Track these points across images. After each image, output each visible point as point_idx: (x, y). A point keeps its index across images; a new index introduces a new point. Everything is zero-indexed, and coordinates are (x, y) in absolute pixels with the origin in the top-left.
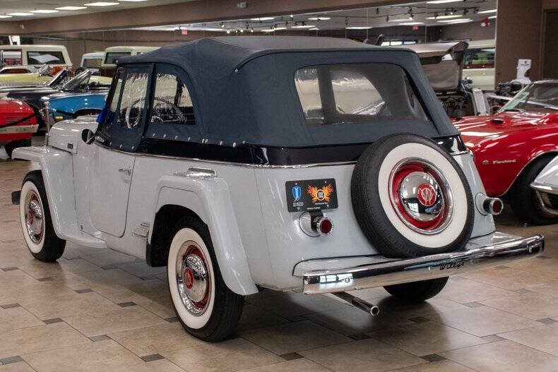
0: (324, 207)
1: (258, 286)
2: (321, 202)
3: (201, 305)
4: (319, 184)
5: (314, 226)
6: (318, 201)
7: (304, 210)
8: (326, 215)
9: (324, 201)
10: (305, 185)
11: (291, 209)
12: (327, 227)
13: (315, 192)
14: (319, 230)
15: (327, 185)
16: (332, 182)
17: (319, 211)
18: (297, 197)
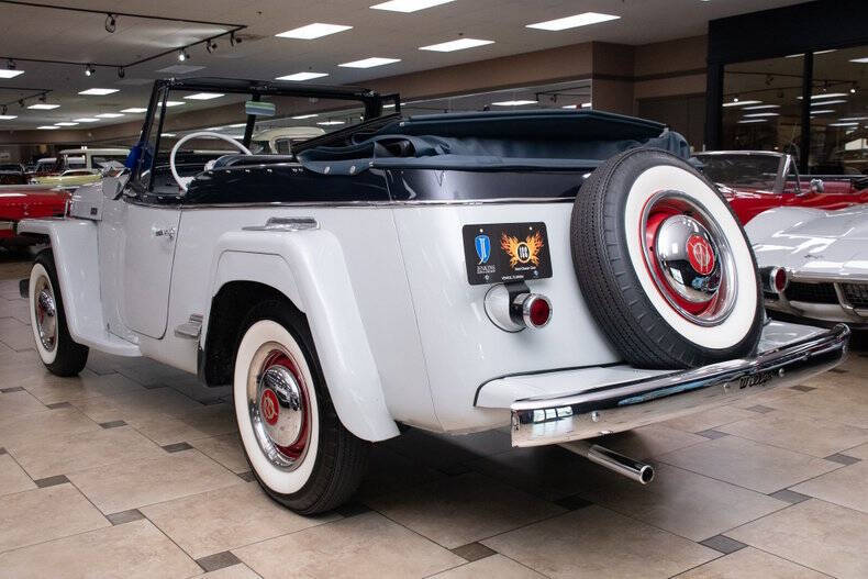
0: (529, 275)
1: (399, 424)
2: (525, 265)
3: (294, 452)
4: (521, 231)
5: (516, 312)
6: (519, 265)
7: (496, 279)
8: (538, 290)
9: (530, 263)
10: (496, 232)
11: (475, 278)
12: (541, 312)
13: (513, 246)
14: (527, 319)
15: (532, 234)
16: (540, 229)
17: (521, 282)
18: (484, 255)
